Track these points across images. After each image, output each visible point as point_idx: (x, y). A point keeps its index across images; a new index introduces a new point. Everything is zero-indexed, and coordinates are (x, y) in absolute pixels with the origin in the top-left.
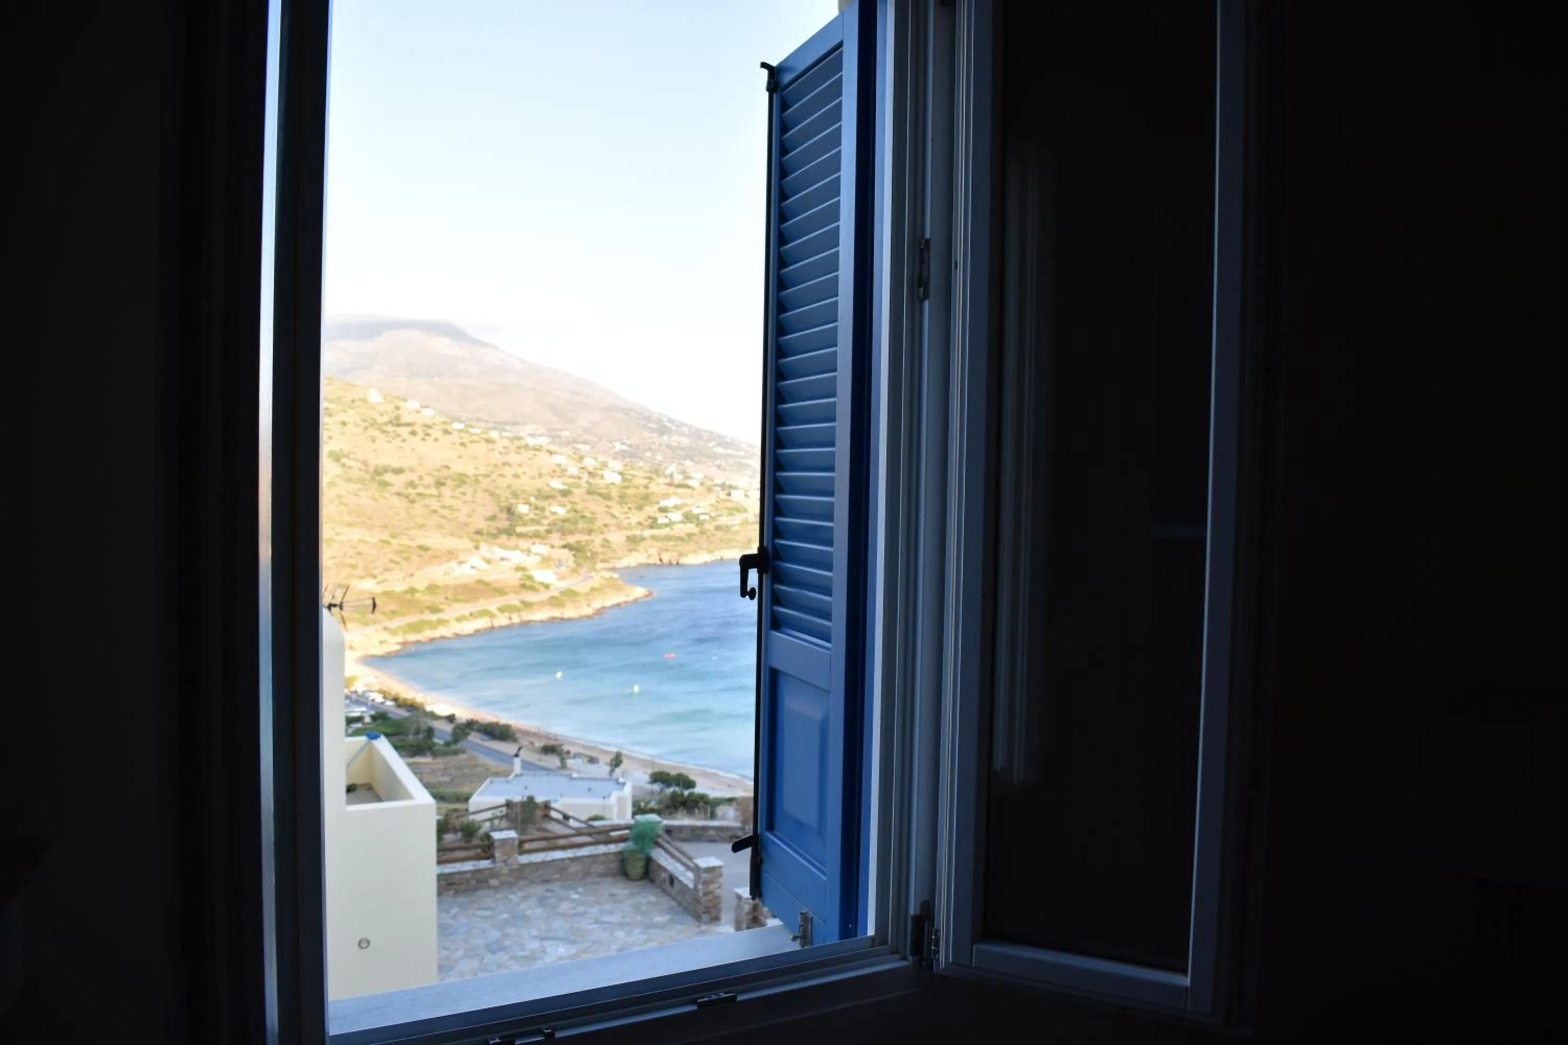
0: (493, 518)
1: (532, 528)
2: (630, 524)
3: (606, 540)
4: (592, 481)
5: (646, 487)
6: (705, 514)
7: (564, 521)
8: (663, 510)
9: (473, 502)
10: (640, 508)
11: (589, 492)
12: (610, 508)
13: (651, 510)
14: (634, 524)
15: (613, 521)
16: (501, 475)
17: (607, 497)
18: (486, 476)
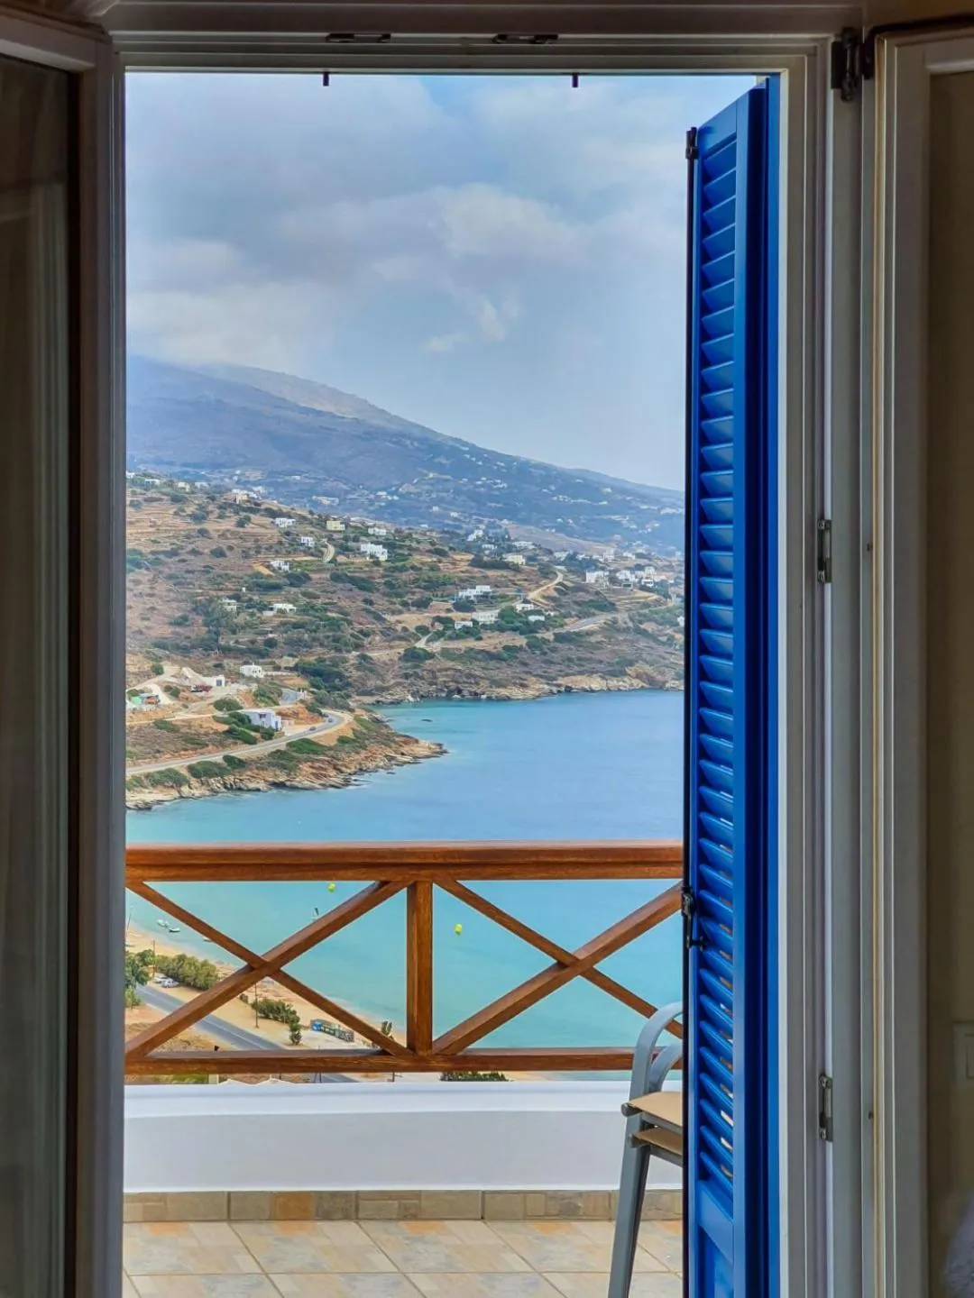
0: (182, 622)
1: (244, 638)
2: (405, 629)
3: (364, 657)
4: (341, 559)
5: (433, 568)
6: (539, 613)
7: (296, 626)
8: (465, 606)
9: (151, 595)
10: (423, 605)
11: (336, 578)
12: (371, 603)
13: (440, 607)
14: (412, 630)
15: (377, 626)
16: (194, 552)
17: (363, 585)
18: (173, 553)
